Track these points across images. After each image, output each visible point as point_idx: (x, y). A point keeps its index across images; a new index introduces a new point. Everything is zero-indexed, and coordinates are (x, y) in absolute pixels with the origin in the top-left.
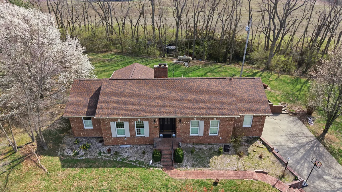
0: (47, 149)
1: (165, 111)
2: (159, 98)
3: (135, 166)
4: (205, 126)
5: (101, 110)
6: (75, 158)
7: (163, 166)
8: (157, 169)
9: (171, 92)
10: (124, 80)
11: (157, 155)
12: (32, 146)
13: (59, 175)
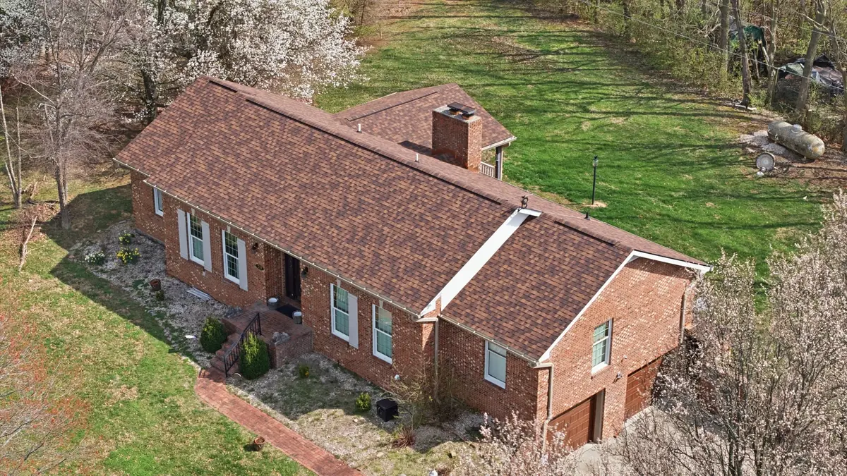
0: (67, 228)
1: (279, 226)
2: (298, 190)
3: (160, 337)
4: (359, 315)
5: (168, 169)
6: (91, 269)
7: (213, 366)
8: (193, 363)
9: (334, 186)
10: (272, 113)
11: (208, 329)
12: (49, 210)
13: (30, 281)
